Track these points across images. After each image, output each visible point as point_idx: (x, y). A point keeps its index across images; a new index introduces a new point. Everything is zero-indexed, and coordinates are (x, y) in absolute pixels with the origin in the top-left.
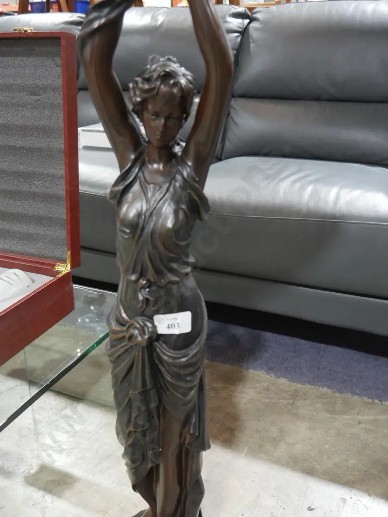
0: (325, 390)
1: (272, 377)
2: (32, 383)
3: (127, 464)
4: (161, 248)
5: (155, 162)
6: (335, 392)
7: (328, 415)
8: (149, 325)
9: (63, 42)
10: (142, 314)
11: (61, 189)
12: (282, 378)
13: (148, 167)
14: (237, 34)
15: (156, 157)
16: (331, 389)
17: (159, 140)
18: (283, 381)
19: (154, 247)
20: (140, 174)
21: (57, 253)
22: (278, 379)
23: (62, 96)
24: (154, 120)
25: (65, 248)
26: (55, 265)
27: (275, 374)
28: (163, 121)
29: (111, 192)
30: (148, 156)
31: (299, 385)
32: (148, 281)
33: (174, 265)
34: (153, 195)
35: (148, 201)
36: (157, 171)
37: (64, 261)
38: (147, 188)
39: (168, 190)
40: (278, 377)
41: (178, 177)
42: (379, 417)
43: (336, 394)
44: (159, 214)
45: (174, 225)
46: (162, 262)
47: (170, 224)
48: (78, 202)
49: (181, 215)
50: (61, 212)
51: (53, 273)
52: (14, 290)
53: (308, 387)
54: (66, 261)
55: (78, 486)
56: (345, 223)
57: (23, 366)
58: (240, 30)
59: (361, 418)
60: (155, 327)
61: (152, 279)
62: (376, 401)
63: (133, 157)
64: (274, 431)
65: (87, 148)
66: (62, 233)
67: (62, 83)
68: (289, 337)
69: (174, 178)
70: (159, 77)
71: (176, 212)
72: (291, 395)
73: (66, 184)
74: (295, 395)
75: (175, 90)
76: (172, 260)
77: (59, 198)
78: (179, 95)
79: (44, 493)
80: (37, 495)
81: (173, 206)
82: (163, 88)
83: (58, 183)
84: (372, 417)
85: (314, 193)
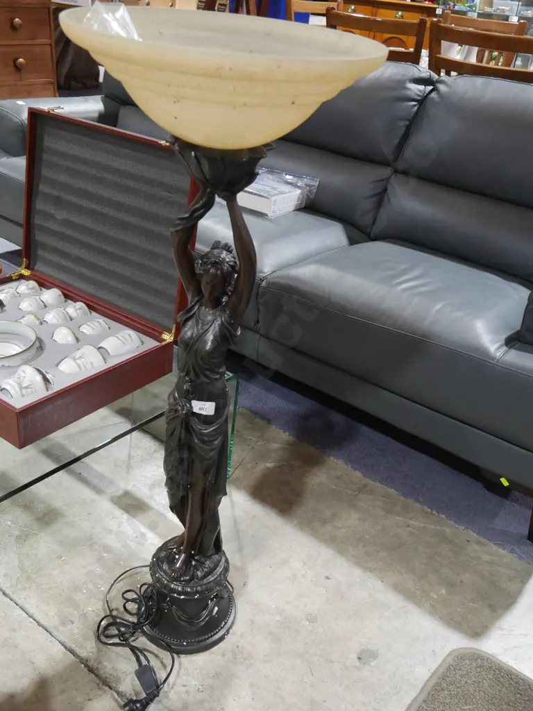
0: (392, 491)
1: (348, 468)
2: (134, 422)
3: (168, 492)
4: (201, 362)
5: (208, 307)
7: (383, 513)
8: (188, 405)
10: (185, 398)
12: (357, 472)
13: (202, 309)
14: (414, 103)
15: (209, 303)
16: (398, 492)
21: (166, 323)
26: (162, 333)
27: (352, 466)
32: (190, 379)
33: (208, 373)
34: (202, 327)
35: (198, 330)
36: (208, 313)
38: (199, 322)
40: (354, 470)
41: (219, 319)
42: (428, 526)
43: (401, 497)
44: (203, 339)
46: (199, 369)
51: (159, 340)
52: (127, 347)
54: (171, 332)
55: (150, 513)
57: (130, 407)
58: (419, 98)
59: (412, 522)
60: (191, 407)
61: (193, 379)
62: (434, 512)
63: (196, 299)
64: (328, 514)
69: (216, 319)
71: (212, 342)
74: (362, 489)
76: (207, 369)
79: (123, 512)
80: (118, 512)
84: (423, 525)
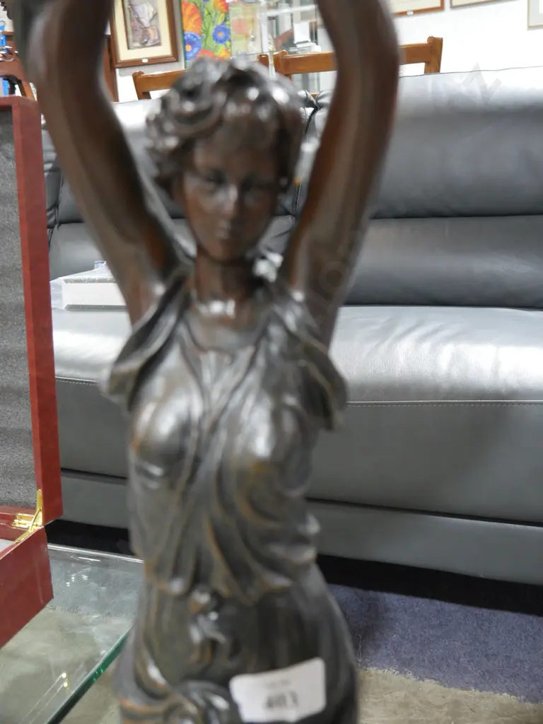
1: (409, 680)
4: (244, 510)
5: (216, 297)
6: (525, 700)
8: (220, 703)
9: (16, 113)
11: (21, 377)
12: (427, 680)
13: (197, 313)
15: (216, 284)
16: (516, 695)
17: (224, 242)
18: (429, 685)
19: (227, 506)
20: (182, 330)
21: (19, 493)
22: (421, 682)
23: (17, 209)
24: (212, 193)
25: (33, 484)
26: (14, 517)
27: (415, 675)
28: (232, 194)
29: (113, 377)
30: (198, 285)
31: (460, 692)
32: (215, 594)
33: (278, 550)
34: (217, 377)
35: (204, 393)
36: (222, 320)
37: (29, 508)
38: (198, 361)
39: (252, 362)
40: (421, 679)
41: (275, 331)
43: (526, 703)
44: (235, 426)
45: (275, 451)
46: (246, 542)
47: (261, 446)
48: (53, 397)
49: (289, 423)
50: (22, 417)
51: (11, 535)
53: (474, 693)
54: (35, 509)
56: (519, 403)
60: (234, 707)
61: (224, 590)
63: (160, 290)
65: (74, 308)
66: (26, 456)
67: (16, 188)
68: (427, 600)
69: (264, 334)
70: (221, 83)
71: (276, 417)
72: (447, 714)
73: (30, 366)
74: (456, 713)
75: (264, 113)
76: (271, 537)
77: (19, 393)
78: (273, 127)
81: (268, 403)
82: (232, 109)
83: (15, 365)
85: (456, 358)
